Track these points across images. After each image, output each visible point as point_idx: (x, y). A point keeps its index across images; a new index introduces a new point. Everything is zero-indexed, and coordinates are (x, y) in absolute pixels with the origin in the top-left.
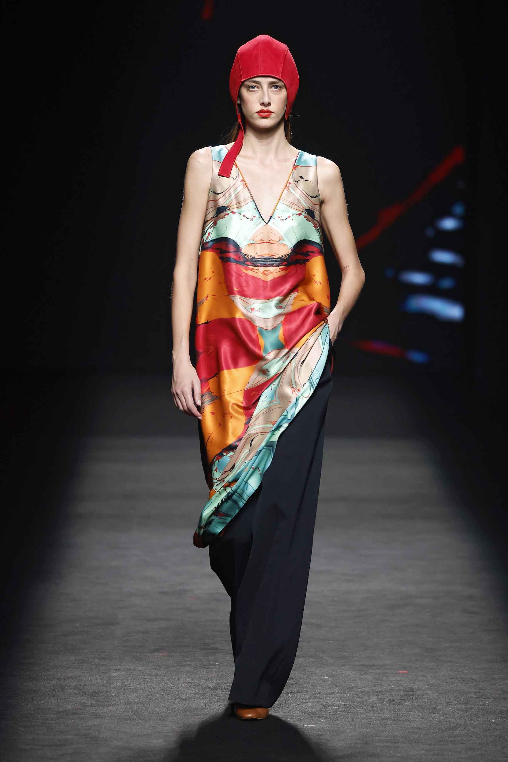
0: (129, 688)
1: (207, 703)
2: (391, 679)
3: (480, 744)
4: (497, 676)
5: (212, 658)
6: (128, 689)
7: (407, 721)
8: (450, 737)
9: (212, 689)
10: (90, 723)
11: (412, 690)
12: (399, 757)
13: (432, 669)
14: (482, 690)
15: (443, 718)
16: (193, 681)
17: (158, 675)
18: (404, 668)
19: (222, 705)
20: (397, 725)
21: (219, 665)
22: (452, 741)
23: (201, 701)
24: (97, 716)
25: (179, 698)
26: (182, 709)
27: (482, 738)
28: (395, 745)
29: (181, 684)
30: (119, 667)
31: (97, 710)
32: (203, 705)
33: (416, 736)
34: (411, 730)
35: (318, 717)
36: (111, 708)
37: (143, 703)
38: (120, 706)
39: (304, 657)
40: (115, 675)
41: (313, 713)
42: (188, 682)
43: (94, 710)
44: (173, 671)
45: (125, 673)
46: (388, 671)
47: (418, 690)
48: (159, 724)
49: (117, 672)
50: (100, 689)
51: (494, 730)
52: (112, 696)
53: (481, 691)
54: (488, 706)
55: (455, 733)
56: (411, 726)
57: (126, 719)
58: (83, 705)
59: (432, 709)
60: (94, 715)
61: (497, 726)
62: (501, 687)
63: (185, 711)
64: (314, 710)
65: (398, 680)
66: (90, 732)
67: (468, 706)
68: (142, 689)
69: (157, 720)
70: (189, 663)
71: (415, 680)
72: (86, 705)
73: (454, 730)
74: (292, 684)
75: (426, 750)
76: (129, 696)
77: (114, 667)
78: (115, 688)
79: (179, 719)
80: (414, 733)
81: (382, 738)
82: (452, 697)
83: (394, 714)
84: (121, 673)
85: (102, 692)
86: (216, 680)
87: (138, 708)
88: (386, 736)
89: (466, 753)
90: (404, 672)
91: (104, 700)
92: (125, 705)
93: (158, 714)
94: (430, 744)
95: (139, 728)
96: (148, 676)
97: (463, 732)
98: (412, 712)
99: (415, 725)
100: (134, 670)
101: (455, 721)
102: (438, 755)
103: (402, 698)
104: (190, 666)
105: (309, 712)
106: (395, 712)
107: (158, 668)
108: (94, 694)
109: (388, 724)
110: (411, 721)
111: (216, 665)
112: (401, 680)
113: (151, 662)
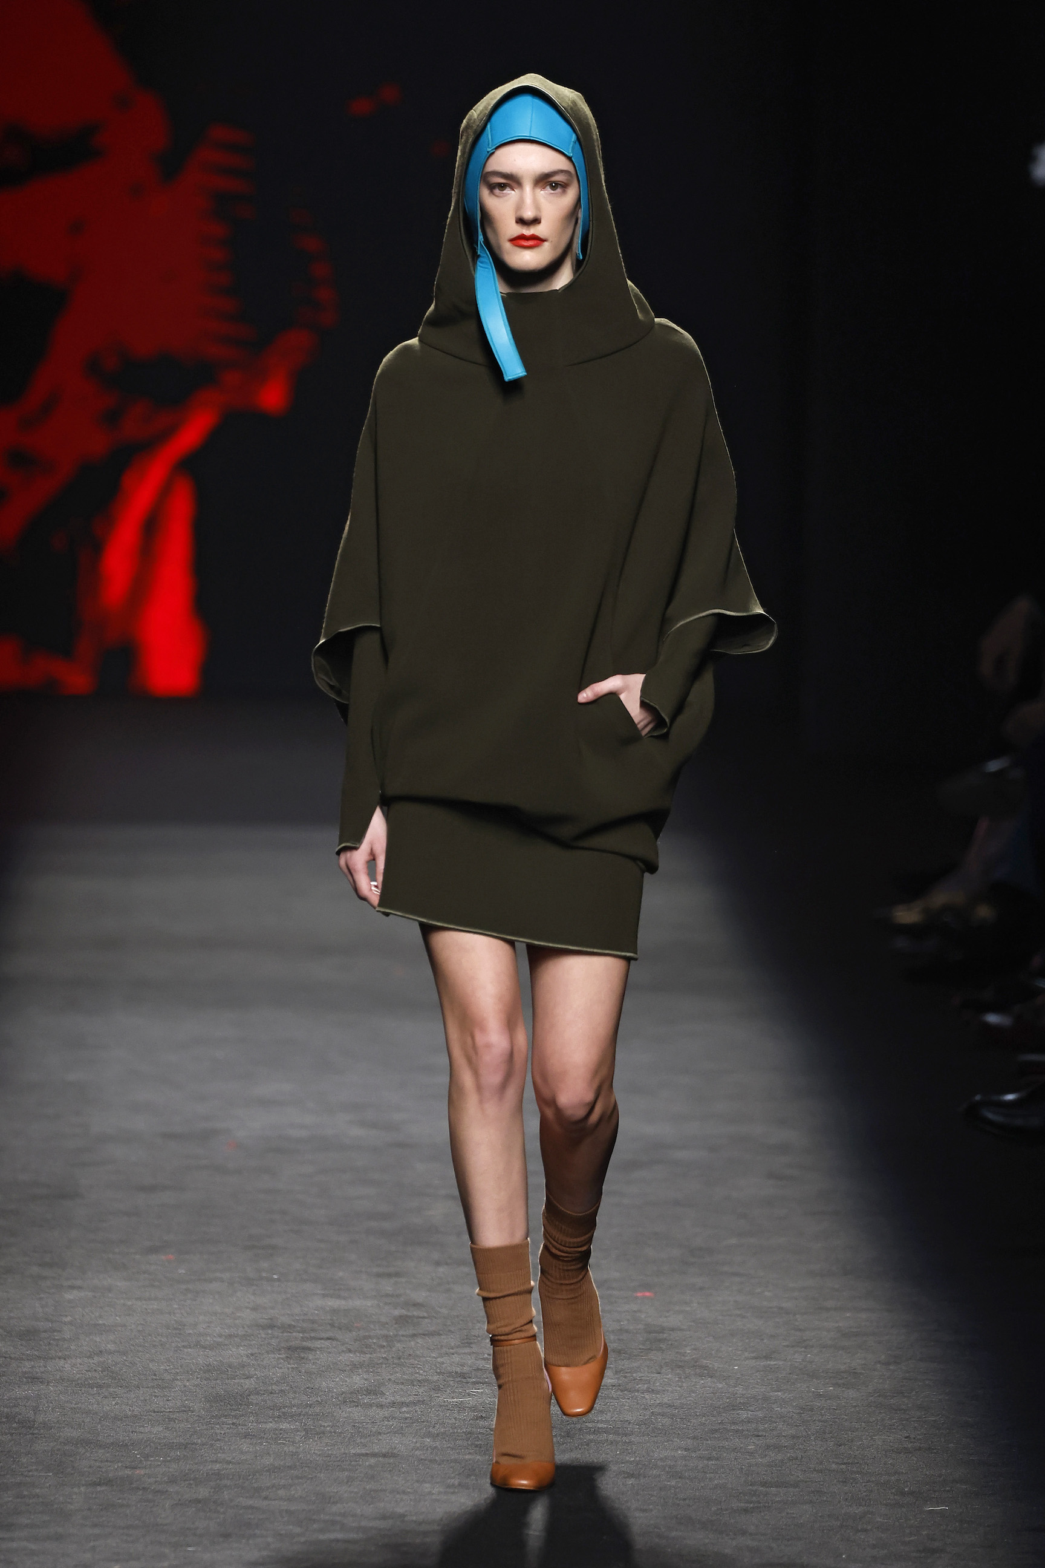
0: (99, 1325)
1: (252, 1355)
2: (619, 1309)
3: (793, 1437)
4: (830, 1304)
5: (265, 1265)
6: (96, 1325)
7: (648, 1391)
8: (734, 1423)
9: (264, 1327)
10: (18, 1392)
11: (662, 1330)
12: (631, 1462)
13: (701, 1289)
14: (800, 1330)
15: (720, 1386)
16: (227, 1310)
17: (156, 1299)
18: (647, 1286)
19: (282, 1359)
20: (629, 1399)
21: (278, 1280)
22: (737, 1431)
23: (242, 1351)
24: (34, 1379)
25: (198, 1344)
26: (203, 1367)
27: (796, 1426)
28: (624, 1438)
29: (201, 1318)
30: (79, 1283)
31: (33, 1367)
32: (245, 1359)
33: (667, 1421)
34: (656, 1410)
35: (475, 1383)
36: (62, 1362)
37: (124, 1353)
38: (79, 1361)
39: (447, 1264)
40: (72, 1298)
41: (463, 1375)
42: (215, 1314)
43: (27, 1366)
44: (187, 1290)
45: (90, 1294)
46: (615, 1293)
47: (673, 1330)
48: (155, 1396)
49: (75, 1292)
50: (42, 1325)
51: (822, 1409)
52: (64, 1340)
53: (798, 1333)
54: (811, 1362)
55: (744, 1415)
56: (659, 1402)
57: (91, 1386)
58: (5, 1358)
59: (701, 1367)
60: (26, 1378)
61: (828, 1401)
62: (837, 1325)
63: (209, 1371)
64: (466, 1369)
65: (635, 1311)
66: (17, 1410)
67: (772, 1363)
68: (125, 1326)
69: (153, 1387)
70: (218, 1275)
71: (668, 1312)
72: (11, 1358)
73: (742, 1409)
74: (424, 1318)
75: (686, 1450)
76: (98, 1339)
77: (69, 1283)
78: (71, 1323)
79: (197, 1385)
80: (663, 1415)
81: (600, 1425)
82: (740, 1344)
83: (625, 1377)
84: (82, 1294)
85: (45, 1331)
86: (273, 1308)
87: (117, 1364)
88: (607, 1422)
89: (766, 1456)
90: (647, 1294)
91: (47, 1348)
92: (89, 1357)
93: (155, 1375)
94: (694, 1438)
95: (117, 1404)
96: (137, 1299)
97: (760, 1414)
98: (659, 1373)
99: (665, 1400)
100: (110, 1290)
101: (744, 1392)
102: (709, 1459)
103: (641, 1347)
104: (222, 1280)
105: (456, 1373)
106: (626, 1374)
107: (157, 1283)
108: (29, 1335)
109: (612, 1398)
110: (658, 1392)
111: (274, 1280)
112: (640, 1311)
113: (144, 1273)
